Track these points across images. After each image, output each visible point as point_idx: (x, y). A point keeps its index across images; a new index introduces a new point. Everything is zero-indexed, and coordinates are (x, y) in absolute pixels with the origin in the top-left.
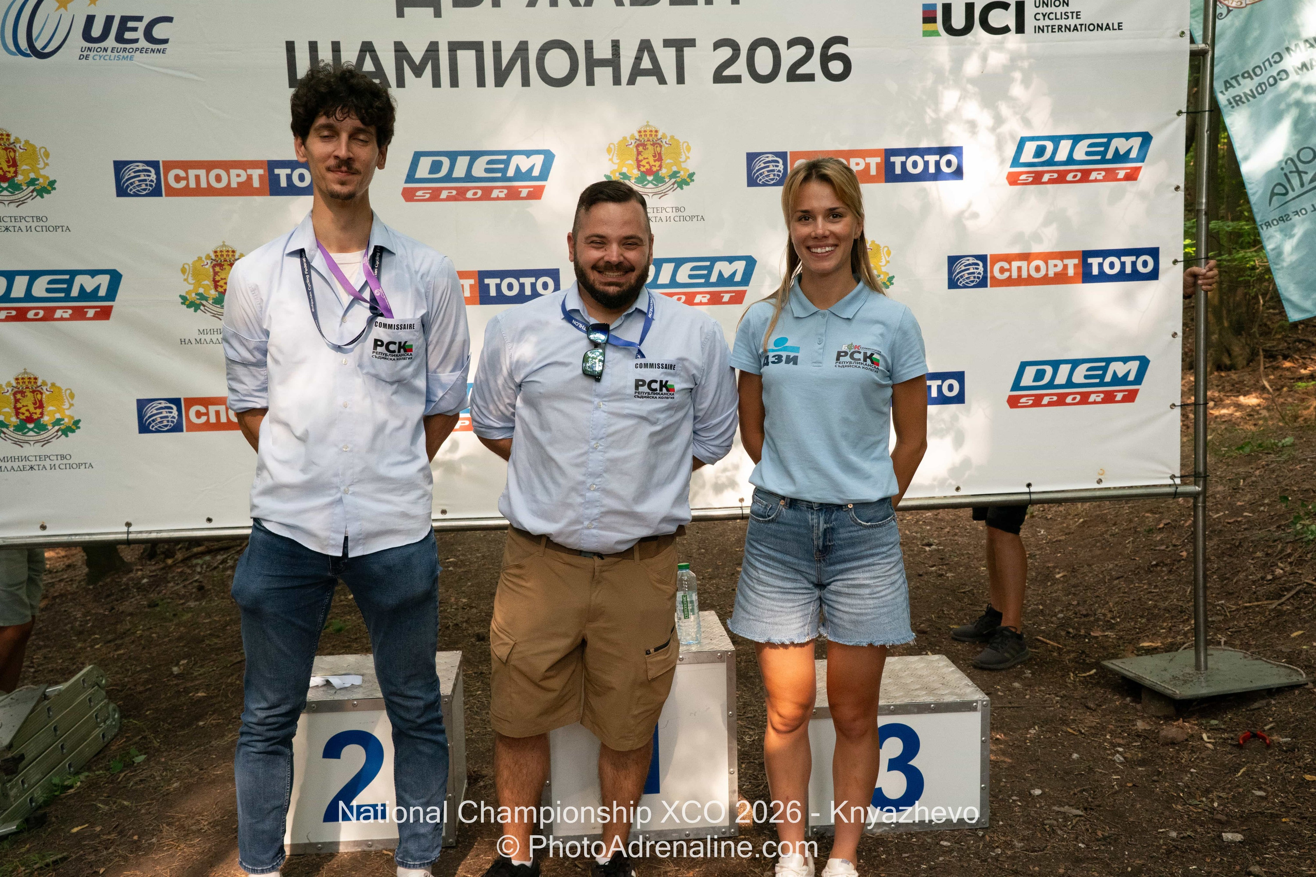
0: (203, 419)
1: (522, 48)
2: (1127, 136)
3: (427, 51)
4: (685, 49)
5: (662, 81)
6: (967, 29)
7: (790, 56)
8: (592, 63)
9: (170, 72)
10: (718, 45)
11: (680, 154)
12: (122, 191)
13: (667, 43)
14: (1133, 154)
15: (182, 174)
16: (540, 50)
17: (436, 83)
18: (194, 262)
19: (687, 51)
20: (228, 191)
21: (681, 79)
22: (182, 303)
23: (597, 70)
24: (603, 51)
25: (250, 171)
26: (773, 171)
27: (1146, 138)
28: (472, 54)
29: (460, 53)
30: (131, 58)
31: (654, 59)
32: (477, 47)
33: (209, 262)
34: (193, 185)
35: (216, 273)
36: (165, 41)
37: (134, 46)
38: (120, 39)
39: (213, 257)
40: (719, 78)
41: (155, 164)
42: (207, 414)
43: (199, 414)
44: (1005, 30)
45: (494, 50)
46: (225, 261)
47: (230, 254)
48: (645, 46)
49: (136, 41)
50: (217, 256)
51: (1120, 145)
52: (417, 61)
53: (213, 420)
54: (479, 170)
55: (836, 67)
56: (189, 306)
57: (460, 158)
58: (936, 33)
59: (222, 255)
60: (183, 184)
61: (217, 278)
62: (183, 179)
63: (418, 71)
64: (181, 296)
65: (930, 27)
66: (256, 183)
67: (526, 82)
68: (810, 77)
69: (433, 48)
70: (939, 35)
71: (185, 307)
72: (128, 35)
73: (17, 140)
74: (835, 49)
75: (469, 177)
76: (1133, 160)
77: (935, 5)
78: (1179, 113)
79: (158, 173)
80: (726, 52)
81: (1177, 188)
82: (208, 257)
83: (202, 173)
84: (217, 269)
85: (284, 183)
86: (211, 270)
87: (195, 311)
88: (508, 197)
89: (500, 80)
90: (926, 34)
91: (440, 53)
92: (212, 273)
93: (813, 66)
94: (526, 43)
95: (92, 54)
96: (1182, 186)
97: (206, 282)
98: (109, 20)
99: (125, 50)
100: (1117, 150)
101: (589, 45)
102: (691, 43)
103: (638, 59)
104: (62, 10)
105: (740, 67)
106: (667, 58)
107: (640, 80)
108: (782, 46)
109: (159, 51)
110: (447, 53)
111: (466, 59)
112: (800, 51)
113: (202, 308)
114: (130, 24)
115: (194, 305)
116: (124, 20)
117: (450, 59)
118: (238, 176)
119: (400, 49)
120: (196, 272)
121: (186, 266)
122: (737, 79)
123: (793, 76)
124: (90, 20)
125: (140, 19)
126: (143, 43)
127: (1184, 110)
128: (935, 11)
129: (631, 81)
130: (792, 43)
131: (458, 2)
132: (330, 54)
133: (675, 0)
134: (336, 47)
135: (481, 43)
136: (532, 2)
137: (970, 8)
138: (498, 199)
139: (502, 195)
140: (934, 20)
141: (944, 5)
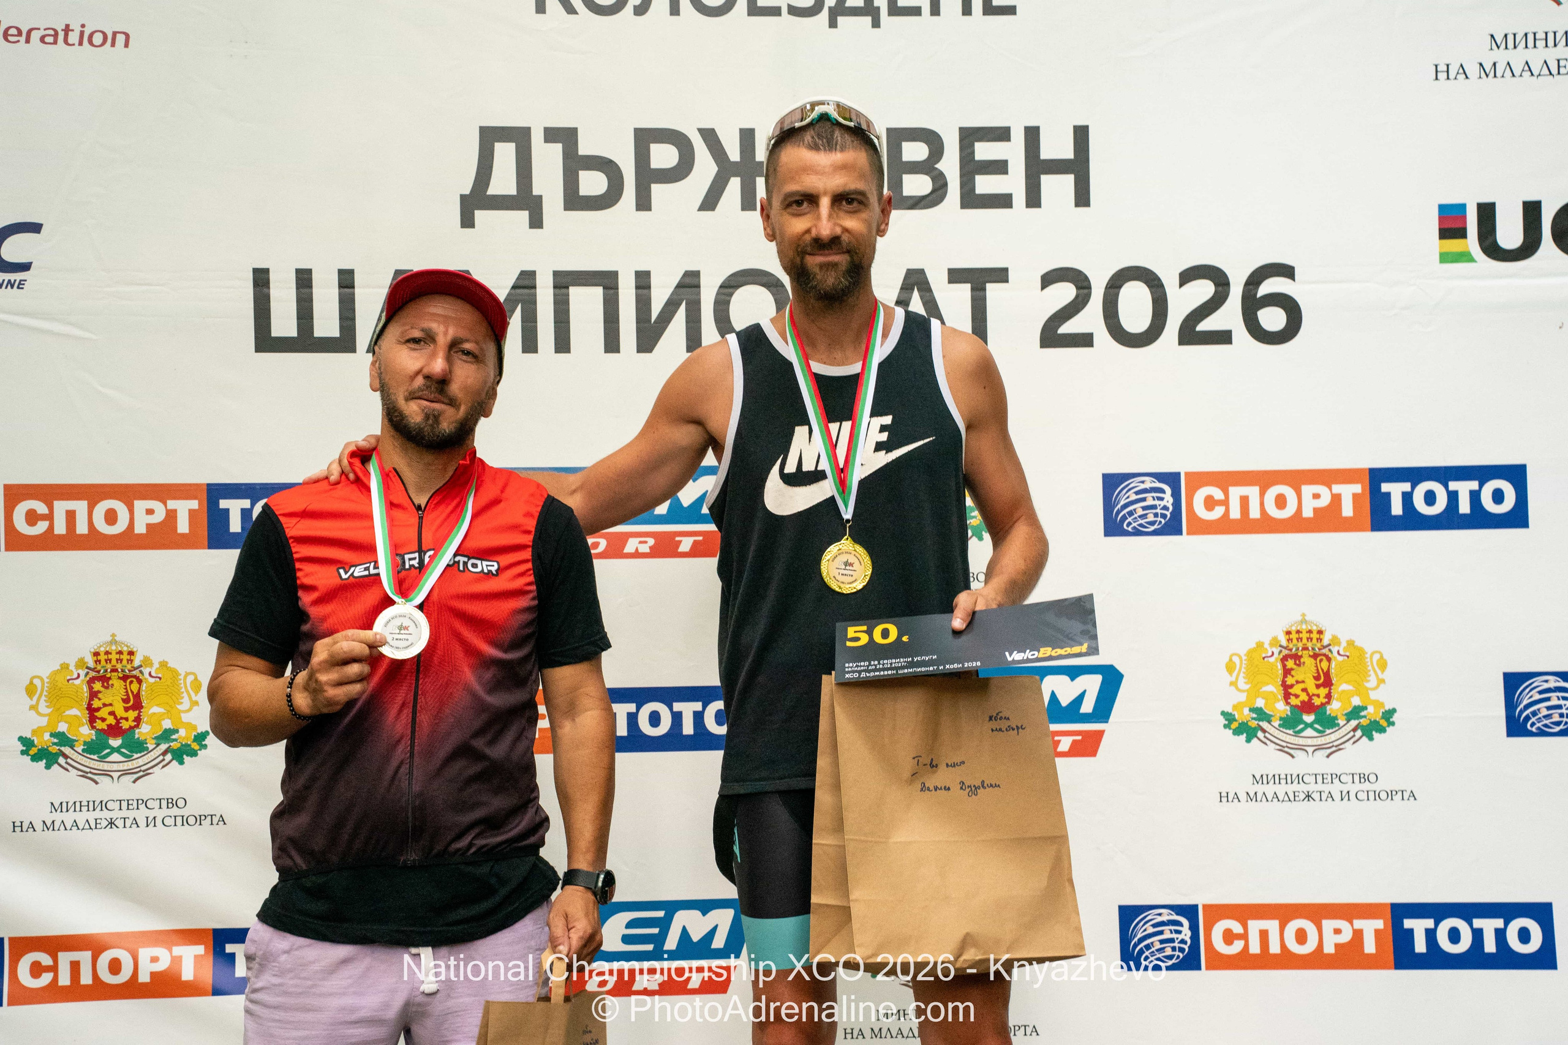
0: (46, 978)
1: (690, 283)
3: (514, 287)
4: (989, 286)
6: (1529, 247)
7: (1185, 299)
9: (30, 322)
10: (1049, 279)
13: (956, 276)
15: (41, 508)
16: (721, 287)
18: (55, 673)
19: (993, 290)
20: (128, 541)
22: (23, 753)
25: (172, 504)
26: (1154, 507)
28: (598, 292)
29: (574, 291)
31: (930, 305)
32: (607, 281)
33: (82, 673)
34: (60, 528)
35: (93, 695)
36: (26, 266)
39: (91, 664)
40: (1052, 337)
42: (54, 969)
43: (37, 970)
45: (637, 287)
46: (114, 670)
47: (125, 657)
48: (915, 280)
50: (98, 662)
53: (64, 980)
55: (1272, 319)
56: (35, 758)
58: (1465, 257)
59: (109, 661)
60: (42, 527)
61: (96, 704)
62: (43, 517)
64: (21, 739)
65: (1454, 245)
66: (183, 526)
68: (1223, 337)
69: (526, 283)
70: (1472, 260)
71: (27, 759)
74: (1268, 287)
77: (1463, 207)
80: (1065, 292)
82: (81, 663)
83: (80, 507)
84: (97, 686)
85: (236, 525)
86: (85, 688)
87: (48, 767)
88: (656, 553)
89: (648, 340)
90: (1446, 258)
91: (539, 292)
92: (86, 695)
93: (1229, 316)
94: (696, 274)
97: (74, 712)
102: (1000, 275)
105: (1090, 320)
106: (954, 300)
108: (1170, 282)
109: (11, 285)
110: (551, 291)
111: (586, 302)
112: (1204, 290)
113: (61, 760)
115: (47, 757)
117: (556, 303)
118: (150, 512)
120: (56, 693)
121: (37, 682)
122: (1085, 340)
123: (1189, 335)
128: (1464, 218)
130: (1187, 276)
131: (574, 201)
132: (334, 292)
133: (971, 200)
134: (346, 280)
135: (614, 275)
136: (710, 203)
137: (1532, 210)
138: (637, 555)
139: (645, 549)
140: (1461, 233)
141: (1481, 207)
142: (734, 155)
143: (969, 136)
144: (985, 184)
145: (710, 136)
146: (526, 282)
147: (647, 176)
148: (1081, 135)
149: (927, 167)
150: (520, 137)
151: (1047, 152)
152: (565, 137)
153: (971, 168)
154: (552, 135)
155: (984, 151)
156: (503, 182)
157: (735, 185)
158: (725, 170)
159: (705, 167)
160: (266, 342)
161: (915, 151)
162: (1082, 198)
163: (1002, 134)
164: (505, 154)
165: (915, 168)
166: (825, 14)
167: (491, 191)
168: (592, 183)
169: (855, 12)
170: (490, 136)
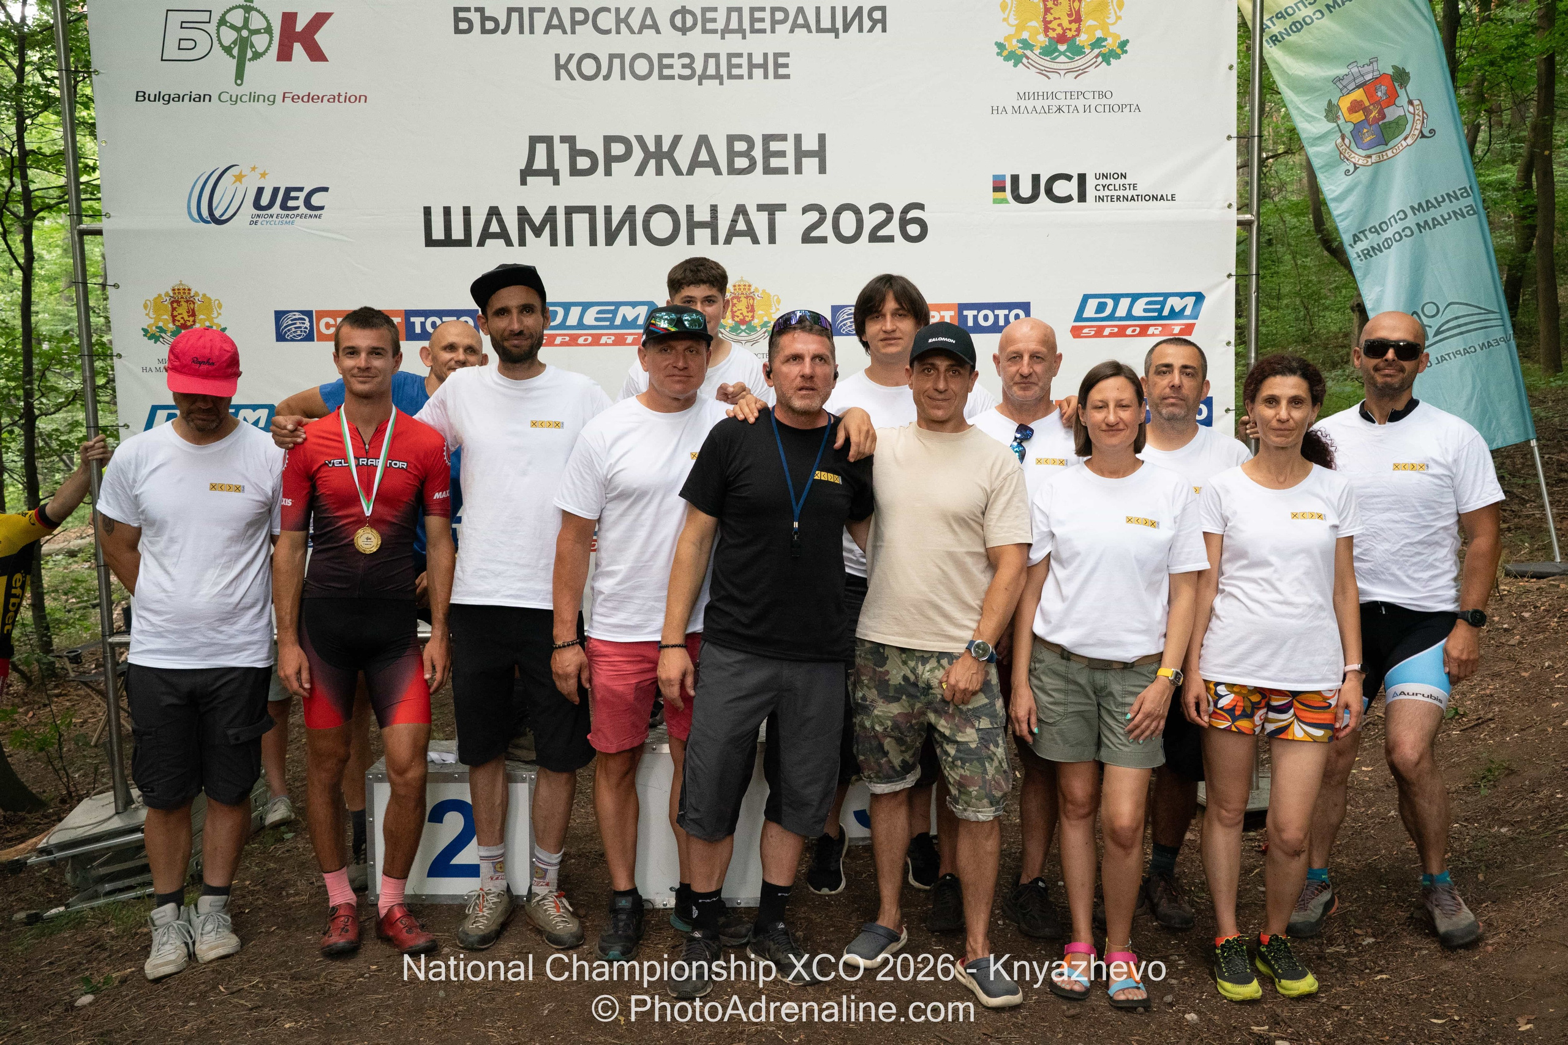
1: (631, 211)
2: (1182, 295)
3: (546, 214)
4: (777, 213)
5: (755, 241)
6: (1034, 197)
7: (871, 220)
8: (693, 225)
9: (325, 234)
10: (805, 210)
11: (770, 306)
12: (281, 337)
13: (761, 208)
14: (1188, 312)
15: (331, 321)
16: (647, 213)
17: (554, 242)
19: (778, 215)
21: (772, 240)
23: (697, 231)
24: (702, 215)
27: (1199, 297)
28: (586, 216)
29: (575, 216)
30: (293, 223)
31: (748, 222)
32: (591, 211)
36: (322, 208)
37: (295, 212)
38: (284, 207)
40: (807, 238)
41: (309, 314)
44: (1069, 199)
45: (605, 214)
48: (741, 210)
49: (297, 208)
51: (1176, 303)
52: (537, 223)
54: (590, 318)
55: (914, 230)
57: (573, 308)
58: (1004, 201)
60: (332, 330)
62: (332, 326)
63: (537, 232)
65: (1000, 195)
67: (633, 241)
68: (890, 239)
70: (1008, 202)
72: (291, 203)
73: (197, 294)
74: (913, 214)
75: (581, 325)
76: (1188, 317)
77: (1004, 176)
78: (1229, 276)
79: (311, 322)
80: (814, 216)
81: (1229, 343)
85: (418, 330)
88: (616, 343)
89: (611, 239)
90: (996, 201)
91: (558, 216)
93: (893, 229)
94: (634, 207)
95: (260, 220)
96: (1233, 342)
98: (276, 190)
99: (287, 216)
100: (1172, 308)
101: (690, 210)
102: (782, 207)
103: (734, 221)
104: (238, 183)
105: (826, 230)
106: (760, 221)
107: (735, 239)
108: (865, 211)
109: (316, 216)
110: (564, 216)
111: (581, 221)
112: (881, 215)
114: (293, 194)
116: (288, 190)
117: (566, 221)
119: (522, 213)
122: (823, 240)
123: (874, 238)
124: (260, 191)
125: (301, 189)
126: (303, 210)
127: (1234, 273)
128: (1004, 182)
129: (728, 241)
130: (873, 209)
131: (574, 172)
132: (461, 217)
133: (768, 170)
134: (467, 211)
135: (594, 208)
136: (640, 172)
137: (1036, 178)
138: (606, 344)
139: (610, 341)
140: (1003, 189)
141: (1012, 176)
142: (652, 148)
143: (767, 139)
144: (775, 163)
145: (640, 139)
146: (551, 212)
147: (610, 159)
148: (822, 138)
149: (746, 154)
150: (548, 140)
151: (805, 147)
152: (570, 140)
153: (768, 154)
154: (563, 139)
155: (774, 146)
156: (540, 163)
157: (652, 163)
158: (648, 155)
159: (638, 155)
160: (430, 242)
161: (741, 146)
162: (822, 169)
163: (783, 138)
164: (541, 149)
165: (741, 154)
166: (696, 79)
167: (535, 167)
168: (583, 163)
169: (711, 77)
170: (534, 141)
